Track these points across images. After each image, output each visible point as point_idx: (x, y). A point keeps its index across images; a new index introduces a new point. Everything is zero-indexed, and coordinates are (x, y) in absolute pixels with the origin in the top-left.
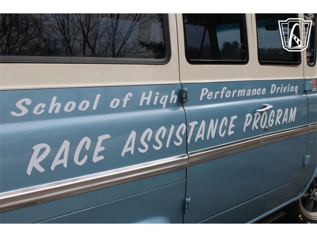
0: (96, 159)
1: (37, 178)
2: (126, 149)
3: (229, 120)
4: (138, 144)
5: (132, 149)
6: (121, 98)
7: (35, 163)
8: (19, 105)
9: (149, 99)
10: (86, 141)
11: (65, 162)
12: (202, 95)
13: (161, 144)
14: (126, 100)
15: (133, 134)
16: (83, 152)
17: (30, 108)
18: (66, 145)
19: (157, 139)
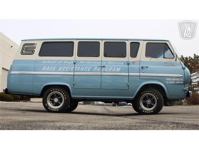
0: (53, 70)
1: (44, 71)
2: (59, 69)
3: (88, 69)
4: (62, 69)
5: (60, 70)
6: (60, 62)
7: (44, 69)
8: (43, 61)
9: (66, 62)
10: (52, 67)
11: (48, 70)
12: (81, 62)
13: (67, 70)
14: (61, 62)
15: (61, 67)
16: (51, 69)
17: (45, 62)
18: (49, 67)
19: (66, 69)
